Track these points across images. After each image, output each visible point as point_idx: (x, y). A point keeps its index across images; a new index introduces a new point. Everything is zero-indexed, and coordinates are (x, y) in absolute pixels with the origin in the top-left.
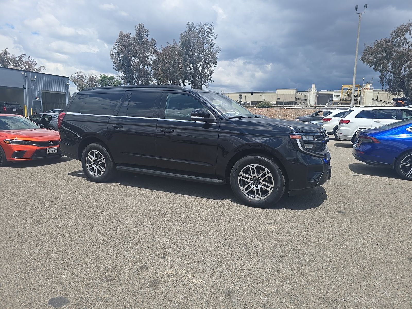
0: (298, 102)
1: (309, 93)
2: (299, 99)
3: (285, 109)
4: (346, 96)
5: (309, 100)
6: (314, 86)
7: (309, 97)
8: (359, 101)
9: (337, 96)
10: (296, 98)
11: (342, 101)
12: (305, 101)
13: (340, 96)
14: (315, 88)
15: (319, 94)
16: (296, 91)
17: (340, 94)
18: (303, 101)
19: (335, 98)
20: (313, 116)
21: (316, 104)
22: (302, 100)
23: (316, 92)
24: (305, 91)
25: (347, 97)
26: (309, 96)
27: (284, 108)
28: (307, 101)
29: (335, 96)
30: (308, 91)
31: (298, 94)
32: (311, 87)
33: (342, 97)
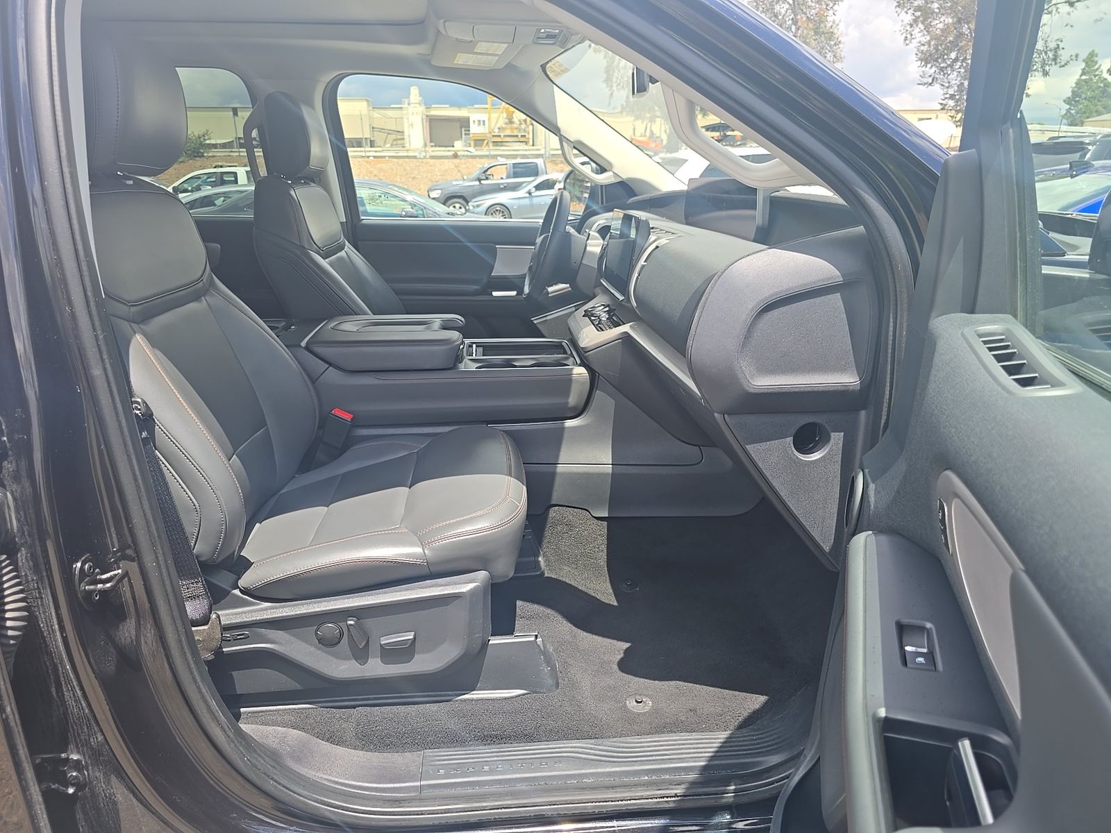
0: (379, 138)
1: (404, 112)
2: (381, 130)
3: (371, 158)
4: (501, 123)
5: (407, 134)
6: (414, 92)
7: (406, 125)
8: (531, 136)
9: (479, 121)
10: (373, 127)
11: (493, 136)
12: (398, 137)
13: (486, 123)
14: (418, 99)
15: (432, 116)
16: (368, 104)
17: (485, 117)
18: (394, 137)
19: (474, 129)
20: (479, 180)
21: (429, 144)
22: (390, 132)
23: (422, 108)
24: (392, 106)
25: (504, 126)
26: (405, 120)
27: (368, 157)
28: (402, 137)
29: (474, 121)
30: (401, 108)
31: (376, 114)
32: (408, 97)
33: (493, 126)
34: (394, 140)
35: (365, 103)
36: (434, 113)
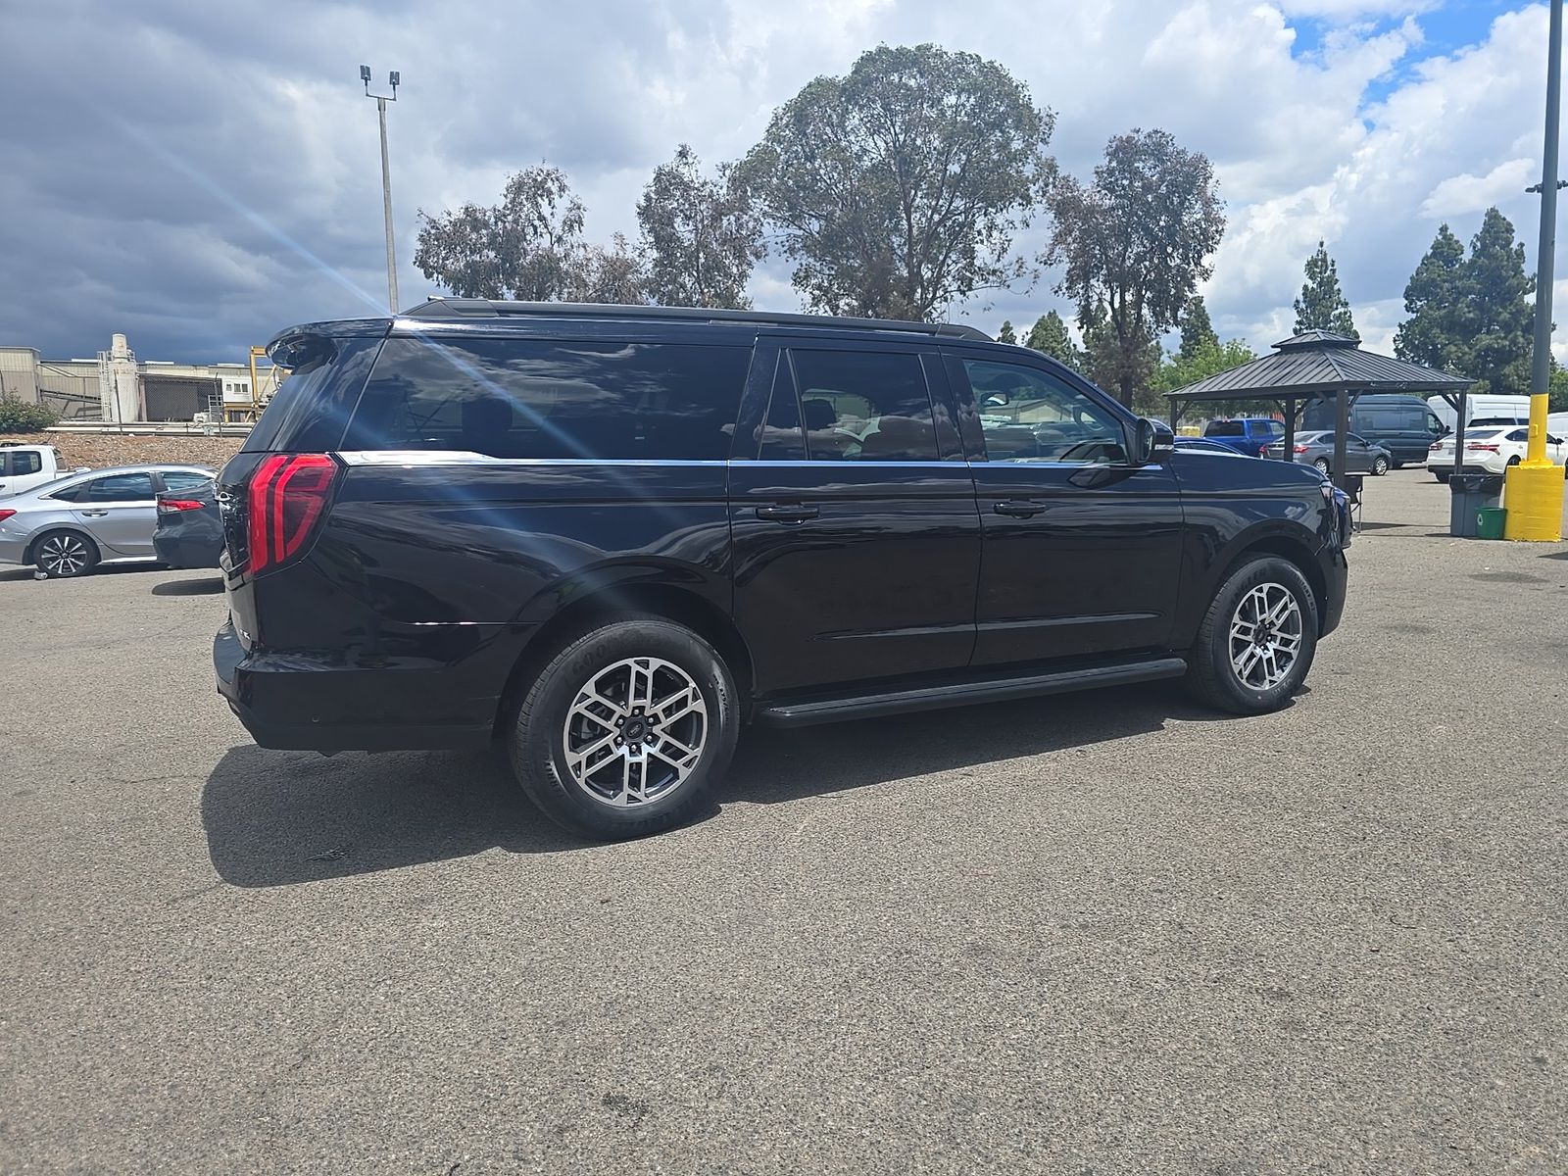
1: (101, 370)
2: (57, 394)
5: (103, 401)
6: (119, 342)
7: (104, 388)
9: (237, 385)
10: (41, 391)
11: (260, 407)
12: (90, 406)
13: (250, 388)
14: (126, 352)
15: (149, 375)
16: (34, 356)
17: (246, 380)
19: (229, 396)
21: (144, 415)
22: (73, 398)
23: (133, 366)
24: (73, 360)
26: (102, 382)
28: (95, 404)
29: (229, 386)
30: (96, 363)
31: (46, 371)
32: (109, 346)
33: (259, 392)
34: (80, 410)
35: (28, 356)
36: (151, 372)
